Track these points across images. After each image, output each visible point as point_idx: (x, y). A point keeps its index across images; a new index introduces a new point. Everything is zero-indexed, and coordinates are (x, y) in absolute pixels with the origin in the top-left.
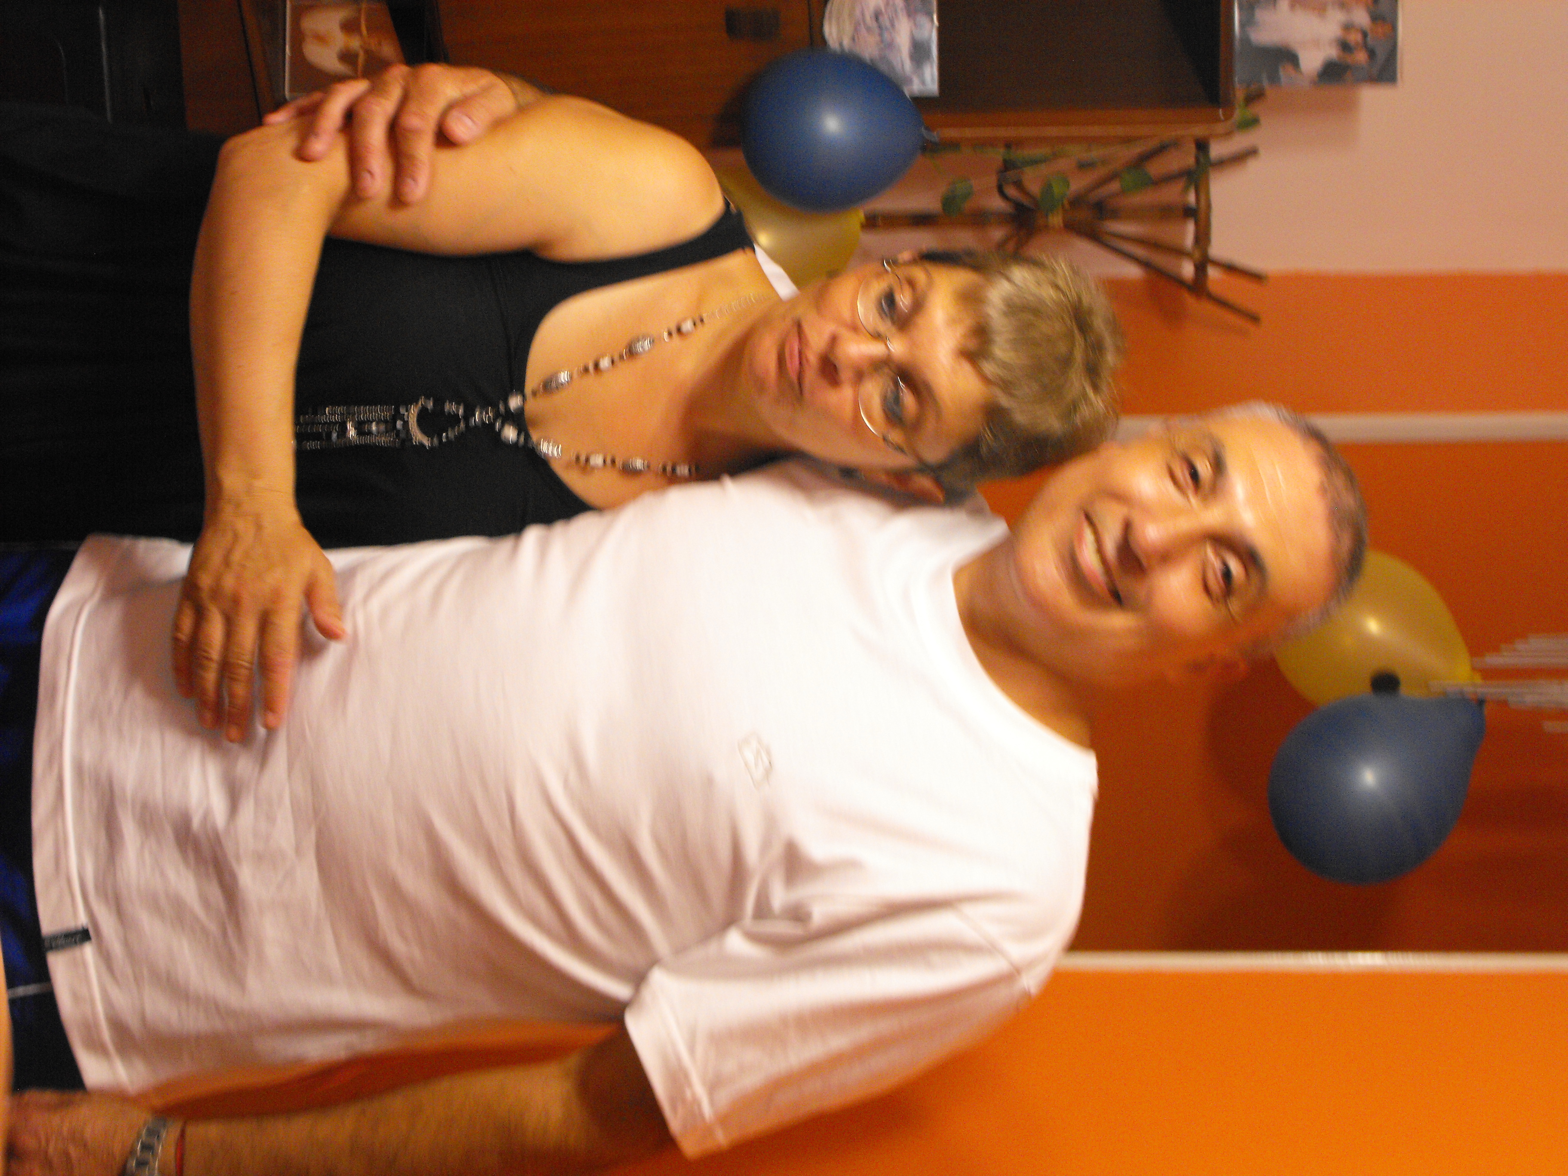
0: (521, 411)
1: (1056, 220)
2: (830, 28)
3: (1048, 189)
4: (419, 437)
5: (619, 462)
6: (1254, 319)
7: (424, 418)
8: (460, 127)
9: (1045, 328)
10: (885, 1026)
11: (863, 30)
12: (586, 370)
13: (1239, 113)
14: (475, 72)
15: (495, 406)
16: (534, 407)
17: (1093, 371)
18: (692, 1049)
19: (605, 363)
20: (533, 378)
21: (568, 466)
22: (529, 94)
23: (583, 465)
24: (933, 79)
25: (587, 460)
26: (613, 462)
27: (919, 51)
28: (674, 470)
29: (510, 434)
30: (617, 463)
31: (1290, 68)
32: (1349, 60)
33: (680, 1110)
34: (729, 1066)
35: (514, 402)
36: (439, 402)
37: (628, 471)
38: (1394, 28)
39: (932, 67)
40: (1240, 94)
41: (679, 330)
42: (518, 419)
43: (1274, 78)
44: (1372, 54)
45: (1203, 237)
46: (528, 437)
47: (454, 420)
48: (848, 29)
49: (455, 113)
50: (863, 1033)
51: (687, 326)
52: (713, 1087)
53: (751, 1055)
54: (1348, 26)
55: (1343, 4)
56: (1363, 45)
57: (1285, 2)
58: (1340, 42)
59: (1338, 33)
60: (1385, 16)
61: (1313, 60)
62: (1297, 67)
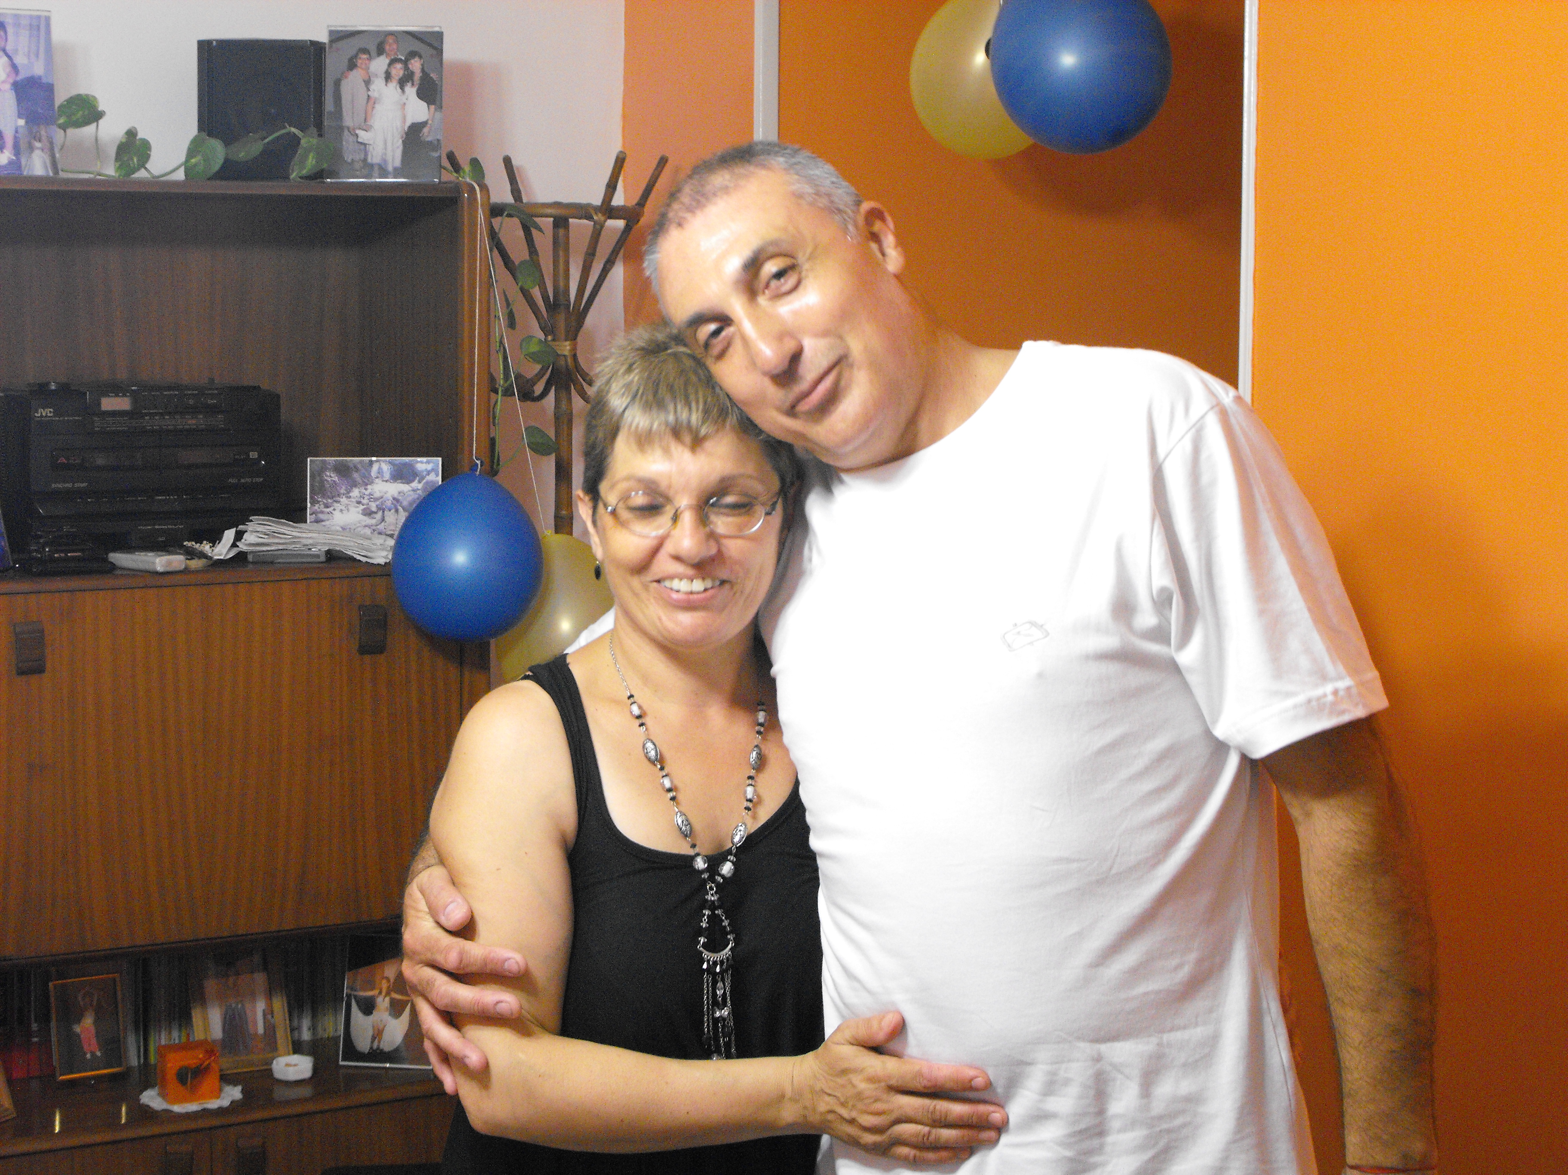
0: (709, 859)
1: (565, 348)
2: (379, 557)
3: (534, 357)
4: (726, 952)
5: (752, 773)
6: (663, 162)
7: (714, 946)
8: (455, 915)
10: (1267, 524)
11: (381, 527)
12: (673, 799)
13: (467, 178)
14: (407, 901)
15: (704, 882)
16: (705, 847)
18: (1288, 695)
19: (667, 783)
20: (682, 848)
21: (754, 817)
22: (427, 854)
23: (752, 805)
24: (428, 462)
25: (750, 800)
26: (750, 778)
27: (402, 475)
28: (761, 725)
29: (727, 868)
30: (751, 775)
31: (425, 130)
32: (418, 75)
33: (1344, 706)
34: (1304, 662)
35: (700, 864)
36: (700, 932)
37: (761, 764)
38: (388, 34)
39: (418, 462)
40: (449, 176)
41: (639, 717)
42: (715, 862)
43: (435, 145)
44: (413, 54)
45: (583, 211)
46: (729, 852)
47: (713, 918)
48: (379, 540)
49: (443, 920)
50: (1273, 544)
51: (636, 710)
52: (1324, 678)
53: (1294, 644)
54: (388, 77)
55: (367, 83)
56: (405, 63)
57: (363, 136)
58: (402, 83)
59: (393, 85)
60: (381, 42)
61: (418, 111)
62: (424, 124)
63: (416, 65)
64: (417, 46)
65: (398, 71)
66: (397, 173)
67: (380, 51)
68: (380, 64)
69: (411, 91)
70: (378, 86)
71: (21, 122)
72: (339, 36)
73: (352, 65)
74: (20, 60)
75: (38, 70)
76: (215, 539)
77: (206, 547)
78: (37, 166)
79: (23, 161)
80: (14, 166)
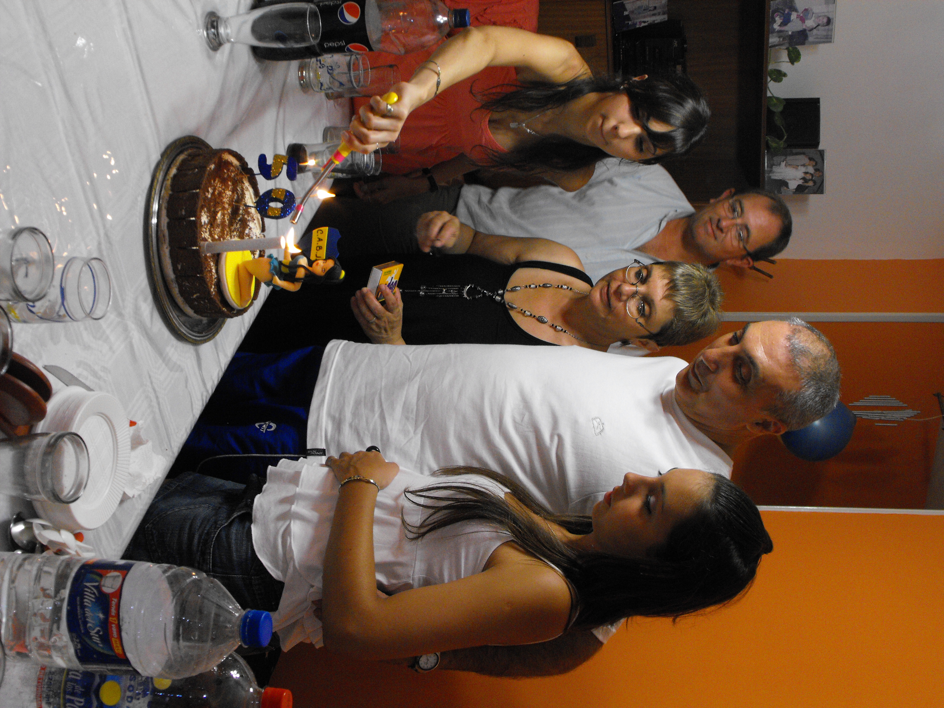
6: (771, 276)
9: (695, 282)
17: (712, 302)
19: (534, 286)
23: (523, 313)
25: (525, 312)
28: (556, 327)
31: (785, 188)
32: (807, 184)
35: (501, 291)
36: (476, 286)
38: (823, 172)
43: (780, 191)
44: (815, 182)
54: (806, 173)
55: (804, 165)
56: (812, 180)
57: (783, 164)
58: (803, 178)
59: (803, 175)
60: (819, 169)
61: (793, 185)
62: (788, 187)
63: (811, 184)
64: (818, 185)
65: (808, 177)
66: (769, 177)
67: (816, 170)
68: (811, 170)
69: (801, 182)
70: (803, 169)
71: (790, 33)
72: (822, 154)
73: (811, 159)
74: (815, 31)
75: (811, 39)
78: (773, 40)
79: (775, 34)
80: (773, 31)
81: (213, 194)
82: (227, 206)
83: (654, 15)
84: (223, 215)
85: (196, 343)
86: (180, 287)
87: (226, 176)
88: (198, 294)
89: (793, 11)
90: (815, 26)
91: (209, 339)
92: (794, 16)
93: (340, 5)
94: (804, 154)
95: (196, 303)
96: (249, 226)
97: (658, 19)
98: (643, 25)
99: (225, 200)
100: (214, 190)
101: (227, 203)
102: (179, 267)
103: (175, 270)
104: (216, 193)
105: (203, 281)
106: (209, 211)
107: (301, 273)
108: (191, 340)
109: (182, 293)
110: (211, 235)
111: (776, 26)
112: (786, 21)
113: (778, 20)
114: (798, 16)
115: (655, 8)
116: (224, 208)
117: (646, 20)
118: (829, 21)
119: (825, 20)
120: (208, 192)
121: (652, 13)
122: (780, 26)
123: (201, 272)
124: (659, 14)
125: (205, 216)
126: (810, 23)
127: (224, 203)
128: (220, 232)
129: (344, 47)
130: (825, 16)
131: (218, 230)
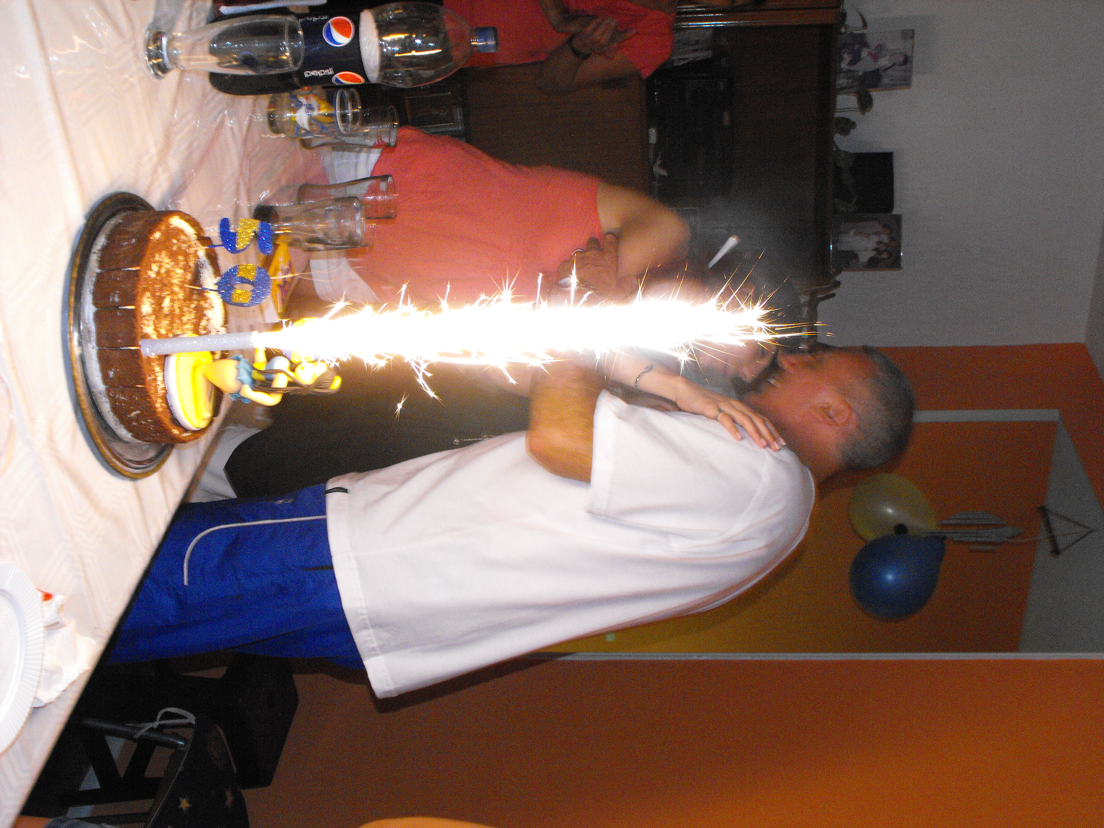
31: (855, 261)
32: (880, 257)
38: (899, 242)
54: (880, 243)
55: (877, 234)
57: (852, 232)
58: (876, 249)
59: (875, 246)
60: (896, 238)
61: (864, 257)
62: (858, 260)
64: (893, 258)
65: (883, 248)
66: (835, 248)
67: (892, 239)
68: (885, 239)
70: (875, 239)
71: (860, 73)
72: (898, 219)
74: (890, 72)
75: (885, 81)
76: (663, 166)
77: (658, 163)
78: (842, 81)
79: (842, 75)
80: (841, 71)
81: (158, 273)
82: (176, 289)
83: (696, 50)
84: (172, 301)
85: (133, 478)
86: (113, 401)
87: (175, 248)
88: (138, 412)
89: (864, 47)
90: (890, 65)
91: (153, 471)
92: (865, 53)
93: (326, 21)
94: (875, 219)
95: (134, 424)
96: (205, 315)
97: (701, 55)
98: (683, 62)
99: (175, 281)
100: (160, 267)
101: (178, 285)
102: (111, 374)
103: (105, 378)
104: (163, 271)
105: (145, 394)
106: (153, 296)
107: (281, 382)
108: (127, 474)
109: (115, 409)
110: (156, 329)
111: (844, 65)
112: (856, 59)
113: (847, 58)
114: (870, 54)
115: (697, 42)
116: (173, 293)
117: (687, 56)
118: (907, 60)
119: (901, 59)
120: (151, 270)
121: (692, 48)
122: (849, 64)
123: (143, 381)
124: (702, 49)
125: (148, 304)
126: (884, 62)
127: (172, 284)
128: (168, 325)
129: (332, 76)
130: (902, 54)
131: (165, 322)
